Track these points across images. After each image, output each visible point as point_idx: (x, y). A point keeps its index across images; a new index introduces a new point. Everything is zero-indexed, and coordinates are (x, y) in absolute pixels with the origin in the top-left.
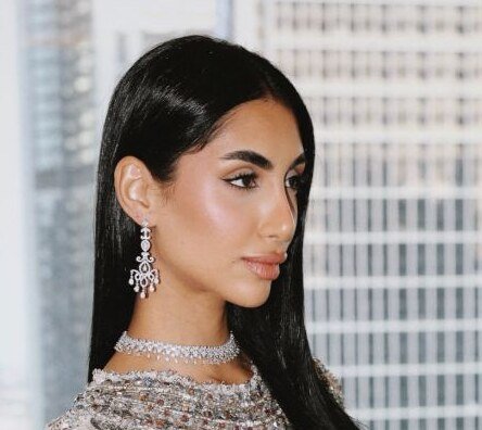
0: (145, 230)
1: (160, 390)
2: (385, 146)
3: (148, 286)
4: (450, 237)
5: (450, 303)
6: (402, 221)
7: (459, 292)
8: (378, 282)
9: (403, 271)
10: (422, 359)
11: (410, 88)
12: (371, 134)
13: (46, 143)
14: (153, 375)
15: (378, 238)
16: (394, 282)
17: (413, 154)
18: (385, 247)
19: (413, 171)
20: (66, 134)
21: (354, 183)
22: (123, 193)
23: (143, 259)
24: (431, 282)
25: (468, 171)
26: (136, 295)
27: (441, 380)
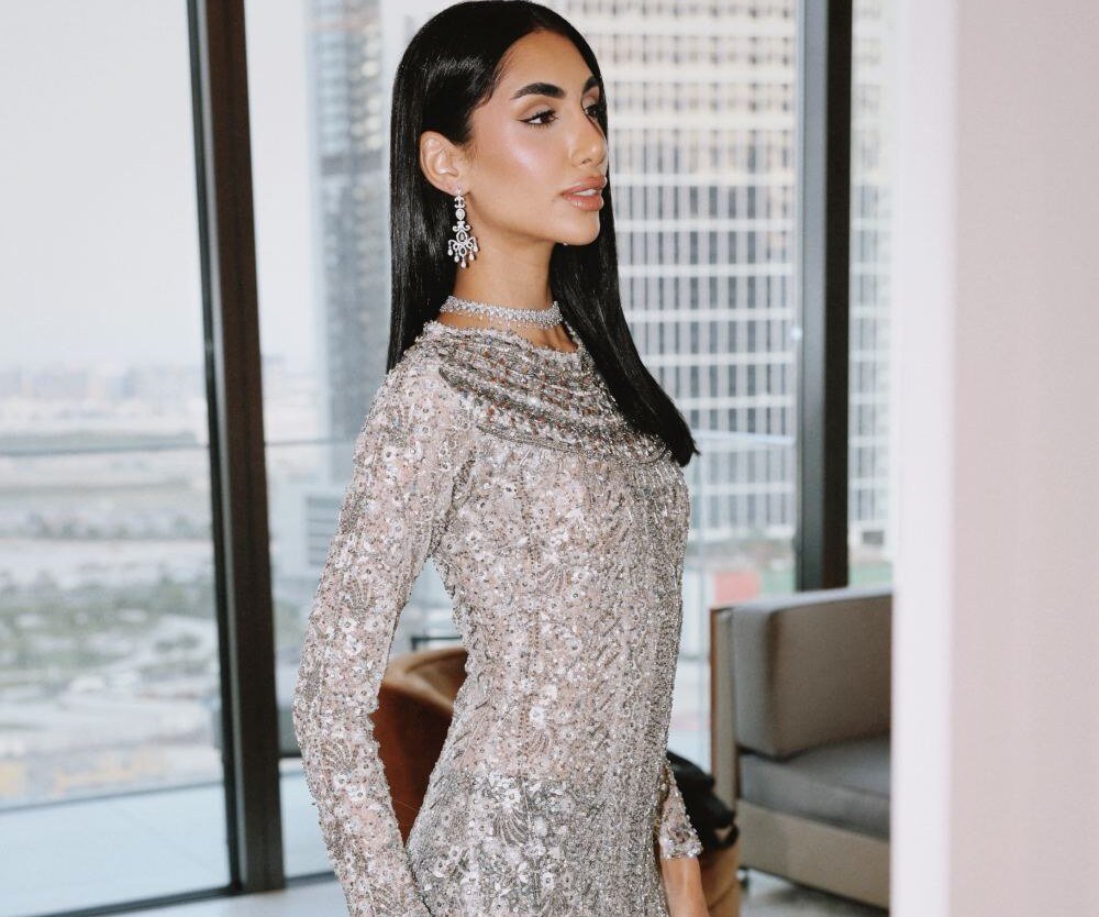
0: (459, 199)
1: (501, 349)
2: (676, 132)
3: (468, 256)
4: (742, 225)
5: (742, 292)
6: (694, 209)
7: (751, 281)
8: (669, 271)
9: (694, 260)
10: (713, 348)
11: (701, 73)
12: (663, 120)
13: (332, 128)
14: (493, 334)
15: (669, 225)
16: (685, 271)
17: (706, 140)
18: (676, 235)
19: (705, 157)
20: (353, 120)
21: (645, 170)
22: (430, 170)
23: (460, 228)
24: (723, 270)
25: (761, 157)
26: (456, 265)
27: (732, 370)
